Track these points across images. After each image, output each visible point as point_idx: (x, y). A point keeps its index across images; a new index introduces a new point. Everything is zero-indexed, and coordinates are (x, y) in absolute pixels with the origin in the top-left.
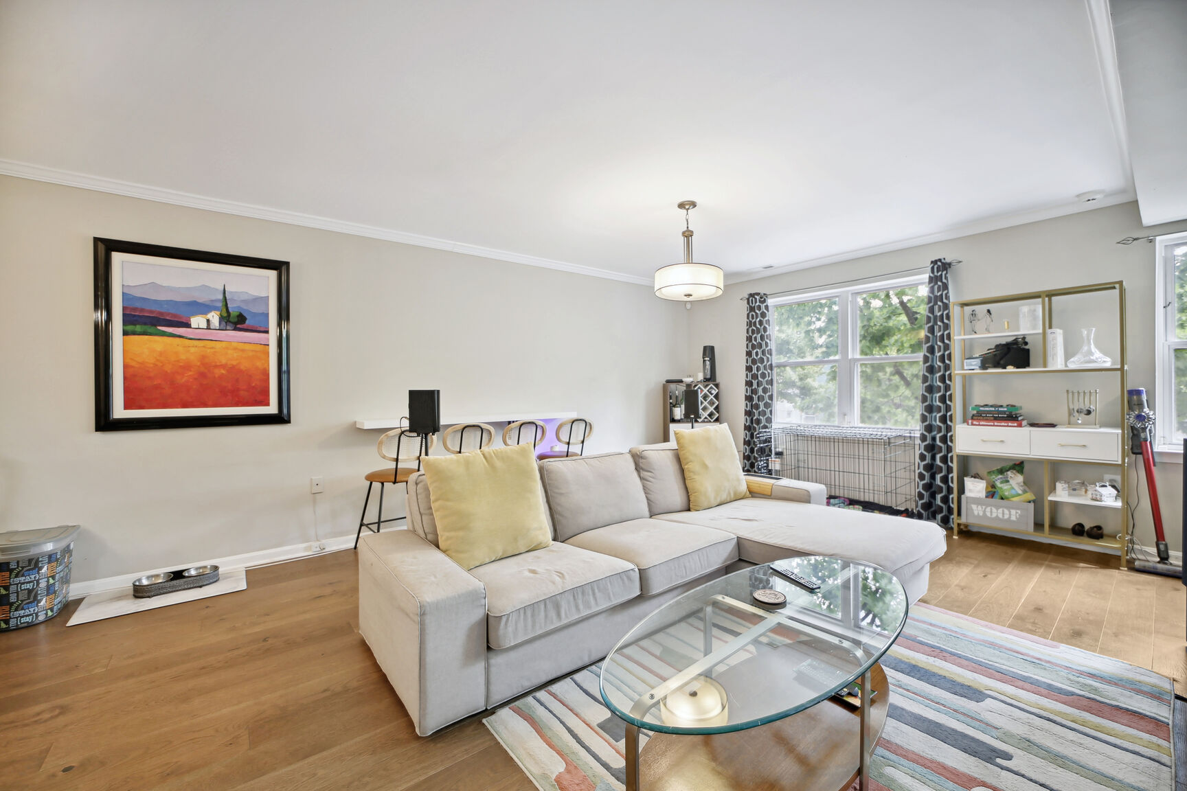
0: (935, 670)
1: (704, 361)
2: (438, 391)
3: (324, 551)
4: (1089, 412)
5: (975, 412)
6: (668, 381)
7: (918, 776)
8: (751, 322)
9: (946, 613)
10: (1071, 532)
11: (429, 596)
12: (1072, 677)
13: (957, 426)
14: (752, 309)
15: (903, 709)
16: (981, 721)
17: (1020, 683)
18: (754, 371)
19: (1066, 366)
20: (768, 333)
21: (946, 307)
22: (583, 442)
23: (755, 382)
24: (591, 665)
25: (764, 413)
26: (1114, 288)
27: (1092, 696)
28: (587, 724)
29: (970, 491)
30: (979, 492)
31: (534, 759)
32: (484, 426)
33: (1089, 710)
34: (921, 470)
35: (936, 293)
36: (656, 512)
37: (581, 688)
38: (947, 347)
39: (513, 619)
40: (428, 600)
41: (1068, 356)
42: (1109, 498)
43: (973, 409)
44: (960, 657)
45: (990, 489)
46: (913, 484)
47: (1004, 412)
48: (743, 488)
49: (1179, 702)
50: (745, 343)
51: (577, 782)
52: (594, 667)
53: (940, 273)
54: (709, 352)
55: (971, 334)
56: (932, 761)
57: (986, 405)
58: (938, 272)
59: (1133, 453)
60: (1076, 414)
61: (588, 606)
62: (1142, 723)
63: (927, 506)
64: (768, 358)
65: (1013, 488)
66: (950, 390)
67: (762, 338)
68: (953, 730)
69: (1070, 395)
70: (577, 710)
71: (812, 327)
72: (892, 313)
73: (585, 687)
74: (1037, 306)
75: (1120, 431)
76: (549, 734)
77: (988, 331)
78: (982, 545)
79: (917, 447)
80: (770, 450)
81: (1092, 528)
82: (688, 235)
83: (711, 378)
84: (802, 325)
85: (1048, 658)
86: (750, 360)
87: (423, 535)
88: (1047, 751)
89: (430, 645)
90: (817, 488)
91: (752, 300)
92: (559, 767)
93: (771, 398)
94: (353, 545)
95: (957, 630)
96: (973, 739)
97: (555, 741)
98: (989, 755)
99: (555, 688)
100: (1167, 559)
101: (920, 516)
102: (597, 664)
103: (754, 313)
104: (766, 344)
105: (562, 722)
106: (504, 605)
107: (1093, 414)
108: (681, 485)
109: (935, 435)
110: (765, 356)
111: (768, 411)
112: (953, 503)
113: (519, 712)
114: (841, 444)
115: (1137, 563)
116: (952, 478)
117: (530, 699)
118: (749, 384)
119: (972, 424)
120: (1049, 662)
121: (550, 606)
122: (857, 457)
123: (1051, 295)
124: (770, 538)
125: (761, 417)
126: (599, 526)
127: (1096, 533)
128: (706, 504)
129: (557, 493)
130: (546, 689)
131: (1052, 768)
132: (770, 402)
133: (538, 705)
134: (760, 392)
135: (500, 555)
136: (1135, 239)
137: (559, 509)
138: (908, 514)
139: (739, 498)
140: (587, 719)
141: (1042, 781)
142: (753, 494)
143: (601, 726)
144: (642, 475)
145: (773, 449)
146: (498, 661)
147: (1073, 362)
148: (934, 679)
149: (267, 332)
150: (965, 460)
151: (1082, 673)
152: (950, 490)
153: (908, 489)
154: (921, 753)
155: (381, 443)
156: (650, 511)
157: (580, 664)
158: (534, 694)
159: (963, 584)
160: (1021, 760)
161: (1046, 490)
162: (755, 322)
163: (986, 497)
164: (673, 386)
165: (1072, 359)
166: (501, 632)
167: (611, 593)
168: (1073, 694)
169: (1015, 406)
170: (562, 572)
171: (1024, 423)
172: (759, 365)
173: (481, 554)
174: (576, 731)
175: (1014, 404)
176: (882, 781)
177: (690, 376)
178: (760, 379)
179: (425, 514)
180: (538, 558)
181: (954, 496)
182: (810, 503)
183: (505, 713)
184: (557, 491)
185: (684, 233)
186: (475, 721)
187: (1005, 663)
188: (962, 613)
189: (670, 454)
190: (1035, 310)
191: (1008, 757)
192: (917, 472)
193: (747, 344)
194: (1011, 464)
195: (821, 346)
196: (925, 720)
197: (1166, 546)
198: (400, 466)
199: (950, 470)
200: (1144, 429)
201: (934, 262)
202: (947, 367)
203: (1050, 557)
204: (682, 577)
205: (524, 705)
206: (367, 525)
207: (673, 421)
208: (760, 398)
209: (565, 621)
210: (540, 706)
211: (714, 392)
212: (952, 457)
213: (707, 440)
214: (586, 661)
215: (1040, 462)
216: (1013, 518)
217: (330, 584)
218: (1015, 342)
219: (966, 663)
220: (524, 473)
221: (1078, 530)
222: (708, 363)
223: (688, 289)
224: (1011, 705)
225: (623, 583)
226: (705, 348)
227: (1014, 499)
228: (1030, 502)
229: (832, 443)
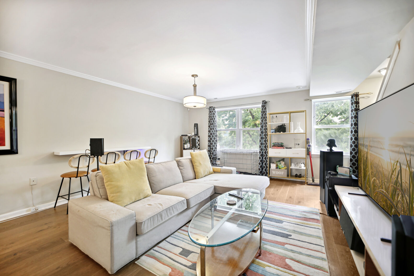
0: (270, 217)
1: (194, 128)
2: (103, 139)
3: (38, 210)
4: (299, 144)
5: (273, 145)
6: (182, 135)
7: (272, 246)
8: (210, 116)
9: (270, 202)
10: (295, 176)
11: (114, 219)
12: (300, 213)
13: (269, 149)
14: (210, 112)
15: (265, 229)
16: (283, 228)
17: (290, 217)
18: (211, 132)
19: (294, 132)
20: (215, 120)
21: (266, 114)
22: (154, 157)
23: (211, 136)
24: (171, 235)
25: (214, 146)
26: (304, 112)
27: (305, 217)
28: (175, 254)
29: (272, 167)
30: (274, 167)
31: (159, 270)
32: (116, 152)
33: (305, 220)
34: (260, 162)
35: (263, 110)
36: (185, 180)
37: (170, 243)
38: (266, 126)
39: (146, 223)
40: (114, 220)
41: (294, 130)
42: (303, 167)
43: (273, 144)
44: (276, 213)
45: (276, 166)
46: (257, 166)
47: (280, 145)
48: (212, 170)
49: (320, 214)
50: (208, 123)
51: (177, 273)
52: (172, 235)
53: (264, 105)
54: (196, 125)
55: (272, 123)
56: (274, 241)
57: (276, 143)
58: (264, 104)
59: (308, 155)
60: (296, 145)
61: (171, 214)
62: (315, 221)
63: (261, 172)
64: (215, 128)
65: (282, 166)
66: (267, 138)
67: (213, 121)
68: (278, 232)
69: (295, 140)
70: (170, 250)
71: (224, 118)
72: (247, 115)
73: (171, 242)
74: (288, 116)
75: (305, 149)
76: (162, 261)
77: (276, 122)
78: (275, 182)
79: (258, 155)
80: (216, 158)
81: (299, 175)
82: (195, 86)
83: (197, 134)
84: (221, 117)
85: (295, 209)
86: (210, 128)
87: (100, 197)
88: (298, 232)
89: (115, 238)
90: (234, 169)
91: (210, 109)
92: (170, 270)
93: (216, 141)
94: (54, 206)
95: (274, 206)
96: (283, 233)
97: (165, 262)
98: (287, 236)
99: (160, 245)
100: (314, 181)
101: (259, 175)
102: (173, 234)
103: (211, 113)
104: (215, 123)
105: (166, 256)
106: (142, 218)
107: (300, 145)
108: (193, 171)
109: (263, 151)
110: (214, 127)
111: (215, 145)
112: (268, 171)
113: (149, 256)
114: (237, 155)
115: (308, 183)
116: (268, 163)
117: (152, 251)
118: (209, 136)
119: (273, 148)
120: (295, 210)
121: (159, 216)
122: (242, 159)
123: (291, 113)
124: (224, 185)
125: (213, 147)
126: (167, 186)
127: (300, 176)
128: (201, 177)
129: (152, 176)
130: (157, 246)
131: (300, 236)
132: (216, 142)
133: (155, 252)
134: (213, 139)
135: (134, 200)
136: (308, 100)
137: (153, 182)
138: (256, 174)
139: (211, 174)
140: (175, 253)
141: (298, 240)
142: (215, 172)
143: (180, 254)
144: (180, 168)
145: (217, 157)
146: (140, 239)
147: (296, 131)
148: (271, 220)
149: (3, 111)
150: (270, 158)
151: (302, 212)
152: (267, 167)
153: (256, 167)
154: (272, 240)
155: (70, 161)
156: (183, 180)
157: (168, 235)
158: (153, 249)
159: (272, 193)
160: (294, 236)
161: (290, 166)
162: (211, 116)
163: (276, 168)
164: (184, 137)
165: (295, 130)
166: (142, 228)
167: (178, 209)
168: (301, 217)
169: (282, 143)
170: (161, 203)
171: (285, 147)
172: (213, 130)
173: (127, 201)
174: (172, 257)
175: (282, 142)
176: (264, 249)
177: (190, 134)
178: (213, 135)
179: (100, 188)
180: (149, 200)
181: (268, 168)
182: (232, 173)
183: (144, 257)
184: (151, 175)
185: (193, 85)
186: (132, 263)
187: (286, 212)
188: (274, 201)
189: (189, 160)
190: (287, 117)
191: (291, 236)
192: (258, 162)
193: (209, 123)
194: (281, 159)
195: (227, 124)
196: (271, 231)
197: (314, 178)
198: (79, 170)
199: (267, 161)
200: (310, 148)
201: (263, 101)
202: (266, 132)
203: (291, 183)
204: (199, 200)
205: (150, 253)
206: (62, 197)
207: (184, 149)
208: (213, 141)
209: (164, 221)
210: (156, 252)
211: (198, 139)
212: (267, 158)
213: (201, 155)
214: (170, 234)
215: (288, 158)
216: (282, 174)
217: (46, 224)
218: (282, 125)
219: (277, 214)
220: (141, 169)
221: (296, 176)
222: (196, 129)
223: (195, 105)
224: (289, 223)
225: (182, 205)
226: (195, 124)
227: (283, 169)
228: (286, 169)
229: (235, 155)
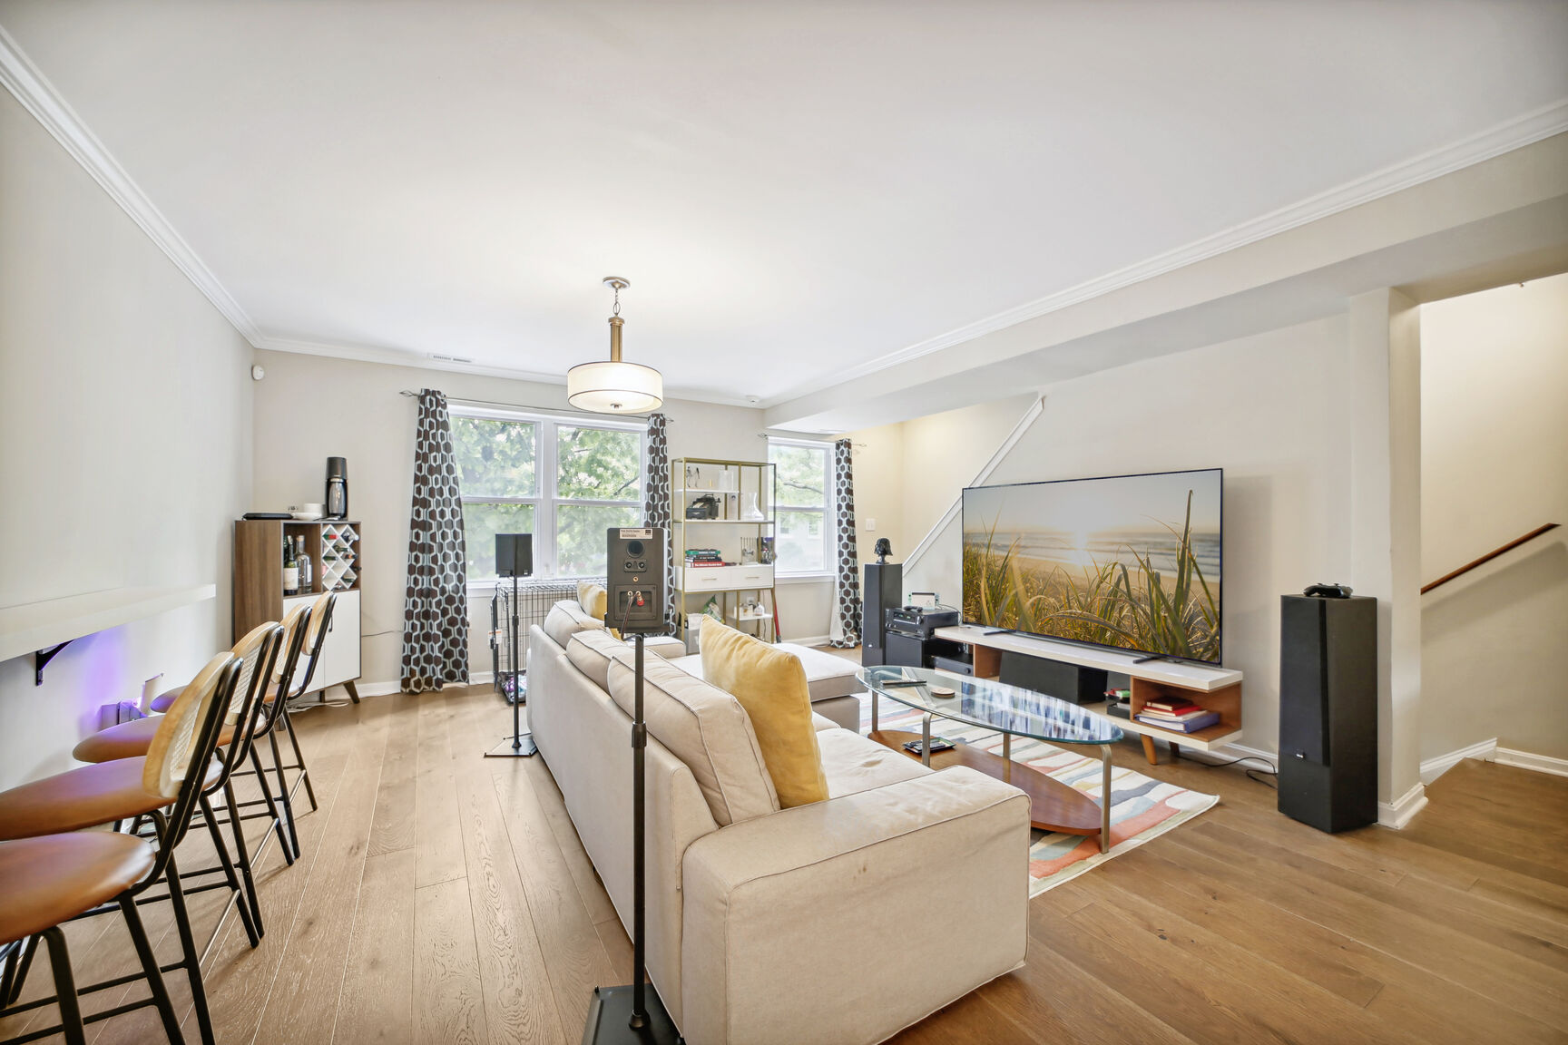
4: (752, 553)
6: (249, 517)
19: (744, 519)
21: (665, 459)
35: (656, 444)
42: (763, 613)
53: (659, 426)
54: (339, 469)
55: (686, 488)
60: (746, 554)
67: (445, 461)
69: (743, 540)
74: (730, 472)
77: (696, 486)
82: (616, 326)
83: (345, 514)
91: (431, 400)
104: (451, 468)
123: (738, 464)
147: (746, 516)
164: (255, 524)
169: (717, 550)
172: (438, 498)
175: (715, 547)
185: (611, 320)
193: (419, 465)
226: (330, 460)
229: (530, 602)
